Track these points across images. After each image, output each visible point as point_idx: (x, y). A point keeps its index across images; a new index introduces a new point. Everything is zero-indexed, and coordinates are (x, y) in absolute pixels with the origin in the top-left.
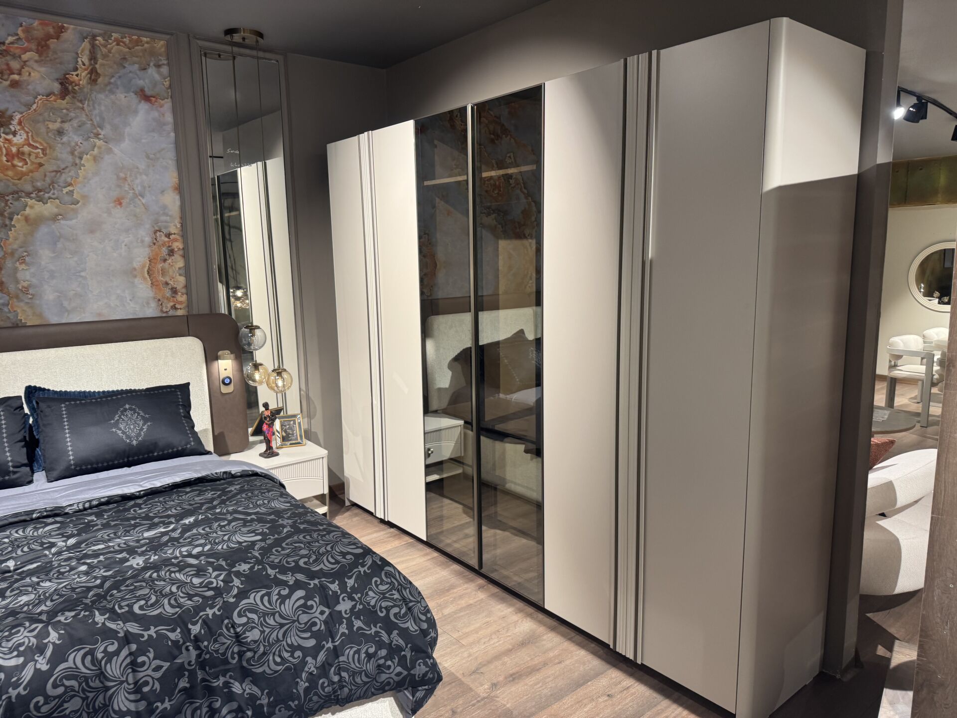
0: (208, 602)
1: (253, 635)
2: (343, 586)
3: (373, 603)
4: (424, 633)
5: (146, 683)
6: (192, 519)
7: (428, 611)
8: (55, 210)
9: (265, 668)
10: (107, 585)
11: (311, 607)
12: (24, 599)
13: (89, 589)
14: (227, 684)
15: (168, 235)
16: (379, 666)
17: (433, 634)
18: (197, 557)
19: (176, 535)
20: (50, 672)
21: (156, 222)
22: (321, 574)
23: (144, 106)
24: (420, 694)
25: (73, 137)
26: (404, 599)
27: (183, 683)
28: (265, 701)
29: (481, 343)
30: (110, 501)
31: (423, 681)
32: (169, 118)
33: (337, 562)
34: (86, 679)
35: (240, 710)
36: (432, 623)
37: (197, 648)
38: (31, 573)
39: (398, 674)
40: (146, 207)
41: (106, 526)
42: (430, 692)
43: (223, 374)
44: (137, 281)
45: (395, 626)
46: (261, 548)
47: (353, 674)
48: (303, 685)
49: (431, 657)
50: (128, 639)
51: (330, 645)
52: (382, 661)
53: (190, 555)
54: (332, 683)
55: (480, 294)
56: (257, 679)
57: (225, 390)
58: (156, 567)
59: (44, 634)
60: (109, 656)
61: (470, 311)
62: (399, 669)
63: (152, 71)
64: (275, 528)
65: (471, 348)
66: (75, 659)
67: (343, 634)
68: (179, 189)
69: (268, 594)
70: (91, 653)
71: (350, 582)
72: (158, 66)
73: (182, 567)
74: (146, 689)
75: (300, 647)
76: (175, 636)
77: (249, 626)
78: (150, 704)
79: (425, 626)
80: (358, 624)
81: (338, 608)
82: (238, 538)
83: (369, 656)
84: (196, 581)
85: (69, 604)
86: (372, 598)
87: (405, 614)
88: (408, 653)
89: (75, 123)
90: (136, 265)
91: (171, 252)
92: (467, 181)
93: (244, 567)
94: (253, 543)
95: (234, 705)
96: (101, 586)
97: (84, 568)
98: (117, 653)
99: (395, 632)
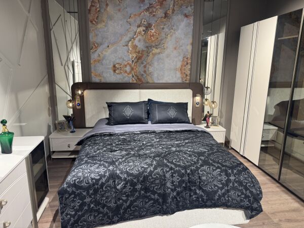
0: (192, 165)
1: (204, 178)
2: (233, 172)
3: (242, 180)
4: (258, 195)
5: (175, 182)
6: (188, 141)
7: (260, 188)
8: (159, 51)
9: (206, 188)
10: (167, 153)
11: (222, 175)
12: (148, 152)
13: (163, 153)
14: (195, 189)
15: (187, 58)
16: (241, 200)
17: (261, 196)
18: (189, 151)
19: (183, 144)
20: (153, 171)
21: (185, 54)
22: (226, 166)
23: (186, 19)
24: (253, 213)
25: (166, 30)
26: (252, 182)
27: (184, 185)
28: (205, 198)
29: (293, 99)
30: (167, 132)
31: (256, 209)
32: (192, 22)
33: (231, 164)
34: (161, 176)
35: (198, 198)
36: (261, 192)
37: (188, 177)
38: (149, 146)
39: (247, 204)
40: (182, 50)
41: (166, 138)
42: (257, 214)
43: (197, 101)
44: (177, 72)
45: (248, 189)
46: (208, 154)
47: (233, 199)
48: (217, 197)
49: (259, 203)
50: (171, 169)
51: (226, 188)
52: (242, 199)
53: (187, 151)
54: (225, 199)
55: (296, 81)
56: (204, 191)
57: (197, 106)
58: (179, 152)
59: (152, 162)
60: (167, 172)
61: (291, 87)
62: (248, 203)
63: (189, 8)
64: (212, 149)
65: (288, 101)
66: (159, 170)
67: (231, 186)
68: (192, 44)
69: (209, 167)
70: (163, 169)
71: (235, 171)
72: (191, 6)
73: (186, 153)
74: (175, 183)
75: (217, 186)
76: (183, 171)
77: (203, 175)
78: (175, 188)
79: (258, 192)
80: (236, 185)
81: (230, 178)
82: (201, 149)
83: (238, 196)
84: (189, 158)
85: (158, 156)
86: (242, 178)
87: (252, 187)
88: (252, 199)
89: (167, 25)
90: (178, 67)
91: (187, 64)
92: (298, 37)
93: (203, 158)
94: (205, 152)
95: (197, 196)
96: (165, 153)
97: (161, 147)
98: (168, 171)
99: (248, 191)
